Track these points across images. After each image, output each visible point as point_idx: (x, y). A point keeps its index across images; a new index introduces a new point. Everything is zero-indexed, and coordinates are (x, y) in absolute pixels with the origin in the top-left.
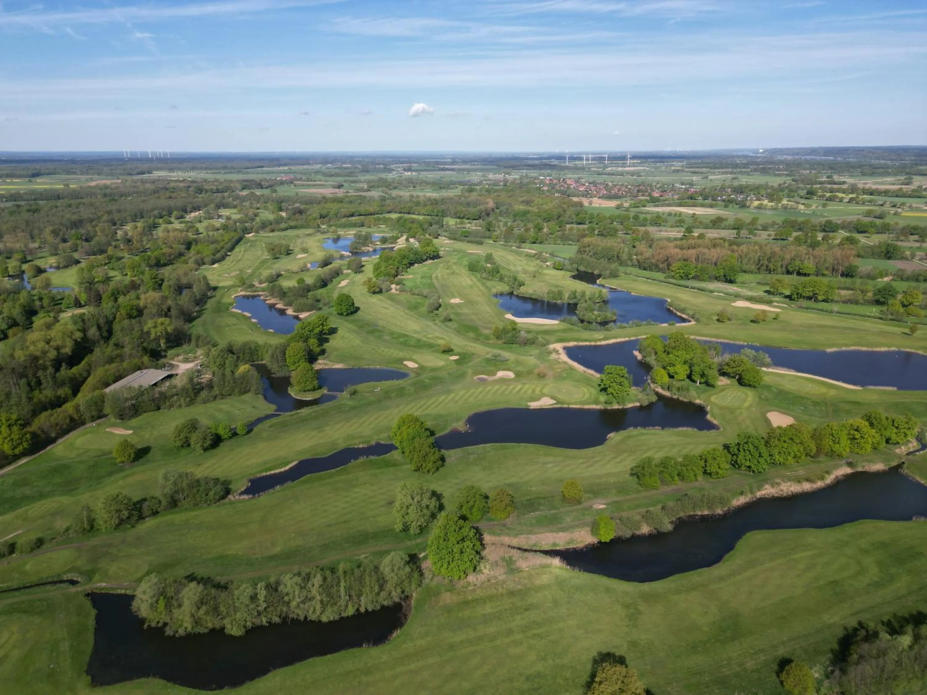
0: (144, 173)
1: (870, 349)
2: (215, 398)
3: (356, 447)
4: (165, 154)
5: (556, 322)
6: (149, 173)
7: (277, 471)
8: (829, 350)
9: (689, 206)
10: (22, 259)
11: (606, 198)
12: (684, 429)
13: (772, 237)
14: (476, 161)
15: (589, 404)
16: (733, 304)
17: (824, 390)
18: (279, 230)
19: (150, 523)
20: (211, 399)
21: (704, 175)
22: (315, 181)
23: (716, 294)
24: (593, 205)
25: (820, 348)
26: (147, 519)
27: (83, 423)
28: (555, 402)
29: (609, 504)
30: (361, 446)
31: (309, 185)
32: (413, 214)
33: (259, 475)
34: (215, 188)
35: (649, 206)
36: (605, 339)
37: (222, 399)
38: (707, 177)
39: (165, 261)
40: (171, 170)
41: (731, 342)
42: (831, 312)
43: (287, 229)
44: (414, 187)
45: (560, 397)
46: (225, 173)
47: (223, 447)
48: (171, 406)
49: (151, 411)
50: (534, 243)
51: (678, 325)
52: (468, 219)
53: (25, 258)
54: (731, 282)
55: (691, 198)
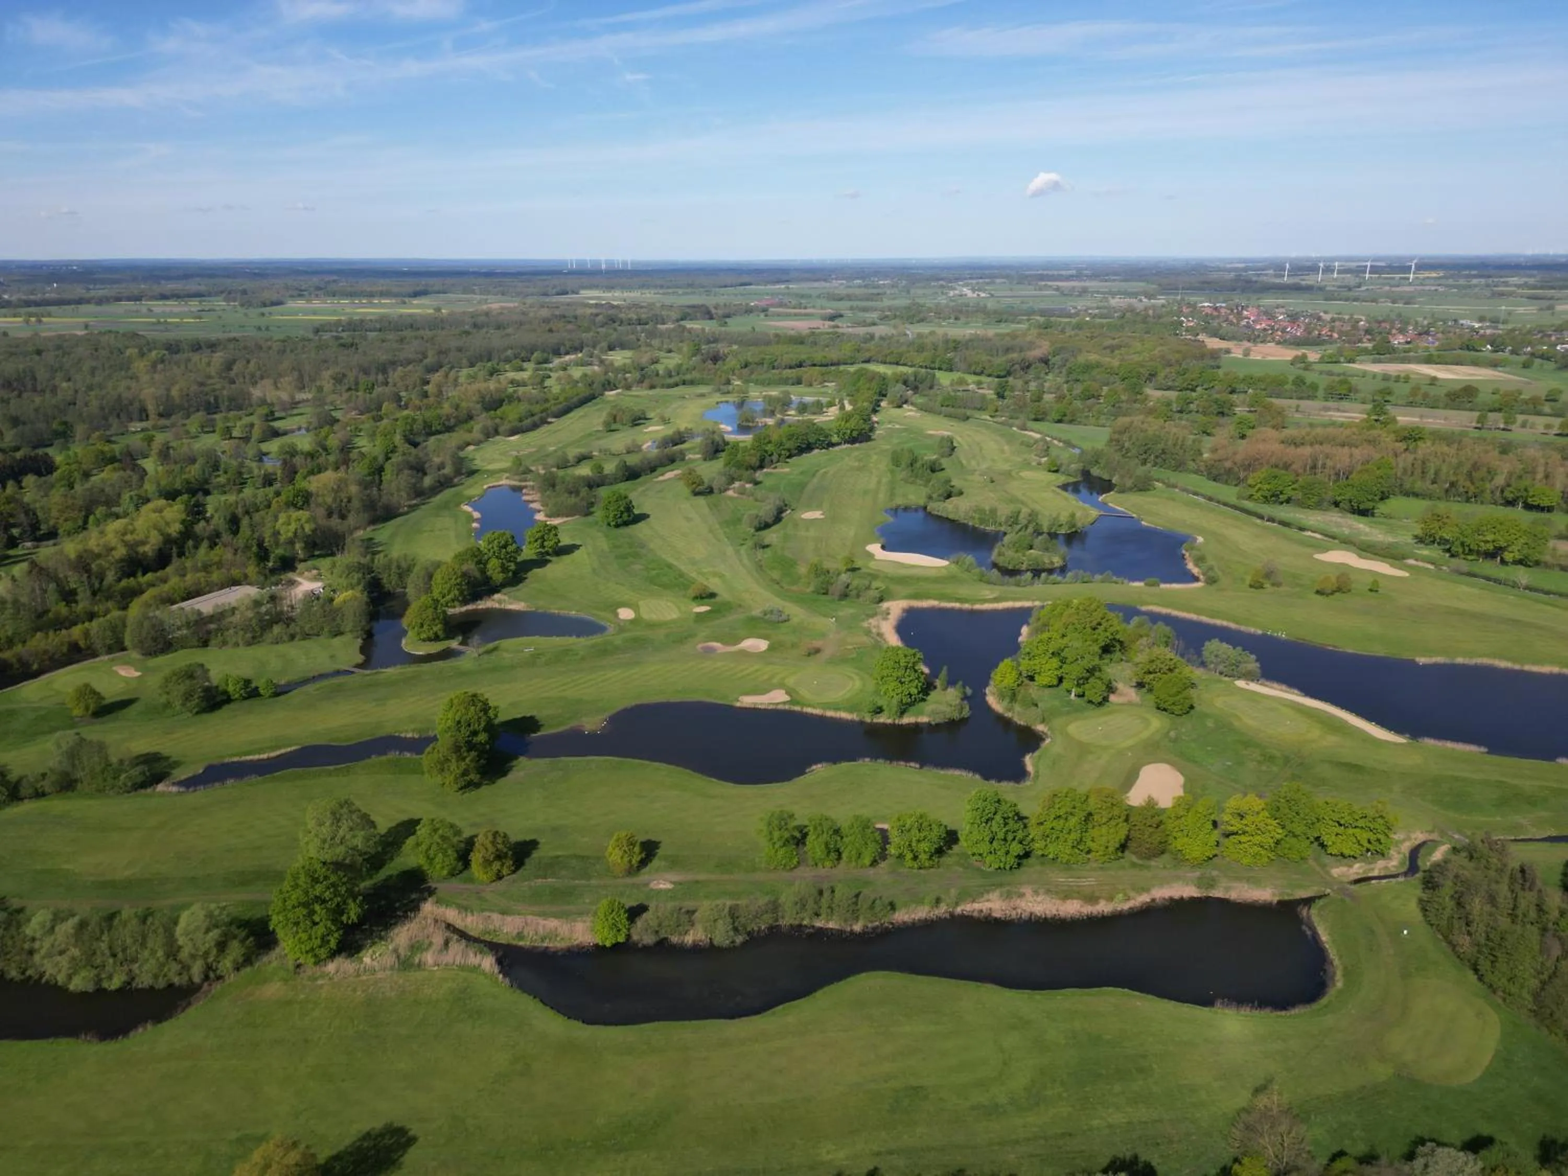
0: (567, 293)
1: (1517, 667)
2: (292, 637)
3: (403, 735)
4: (625, 263)
5: (944, 563)
6: (574, 292)
7: (256, 757)
8: (1422, 660)
9: (1446, 363)
10: (267, 415)
11: (1291, 344)
12: (957, 772)
13: (1556, 431)
14: (1115, 274)
15: (837, 709)
16: (1317, 556)
17: (1315, 732)
18: (663, 386)
19: (27, 807)
20: (285, 638)
21: (1545, 303)
22: (805, 308)
23: (1309, 533)
24: (1252, 357)
25: (1406, 655)
26: (26, 801)
27: (94, 655)
28: (787, 698)
29: (680, 884)
30: (410, 735)
31: (788, 315)
32: (905, 365)
33: (226, 760)
34: (635, 317)
35: (1361, 362)
36: (996, 600)
37: (304, 639)
38: (1551, 308)
39: (439, 428)
40: (610, 288)
41: (1233, 626)
42: (1515, 585)
43: (677, 385)
44: (956, 319)
45: (804, 693)
46: (685, 294)
47: (225, 710)
48: (224, 643)
49: (191, 647)
50: (1059, 421)
51: (1163, 586)
52: (989, 376)
53: (272, 413)
54: (1364, 513)
55: (1468, 349)
